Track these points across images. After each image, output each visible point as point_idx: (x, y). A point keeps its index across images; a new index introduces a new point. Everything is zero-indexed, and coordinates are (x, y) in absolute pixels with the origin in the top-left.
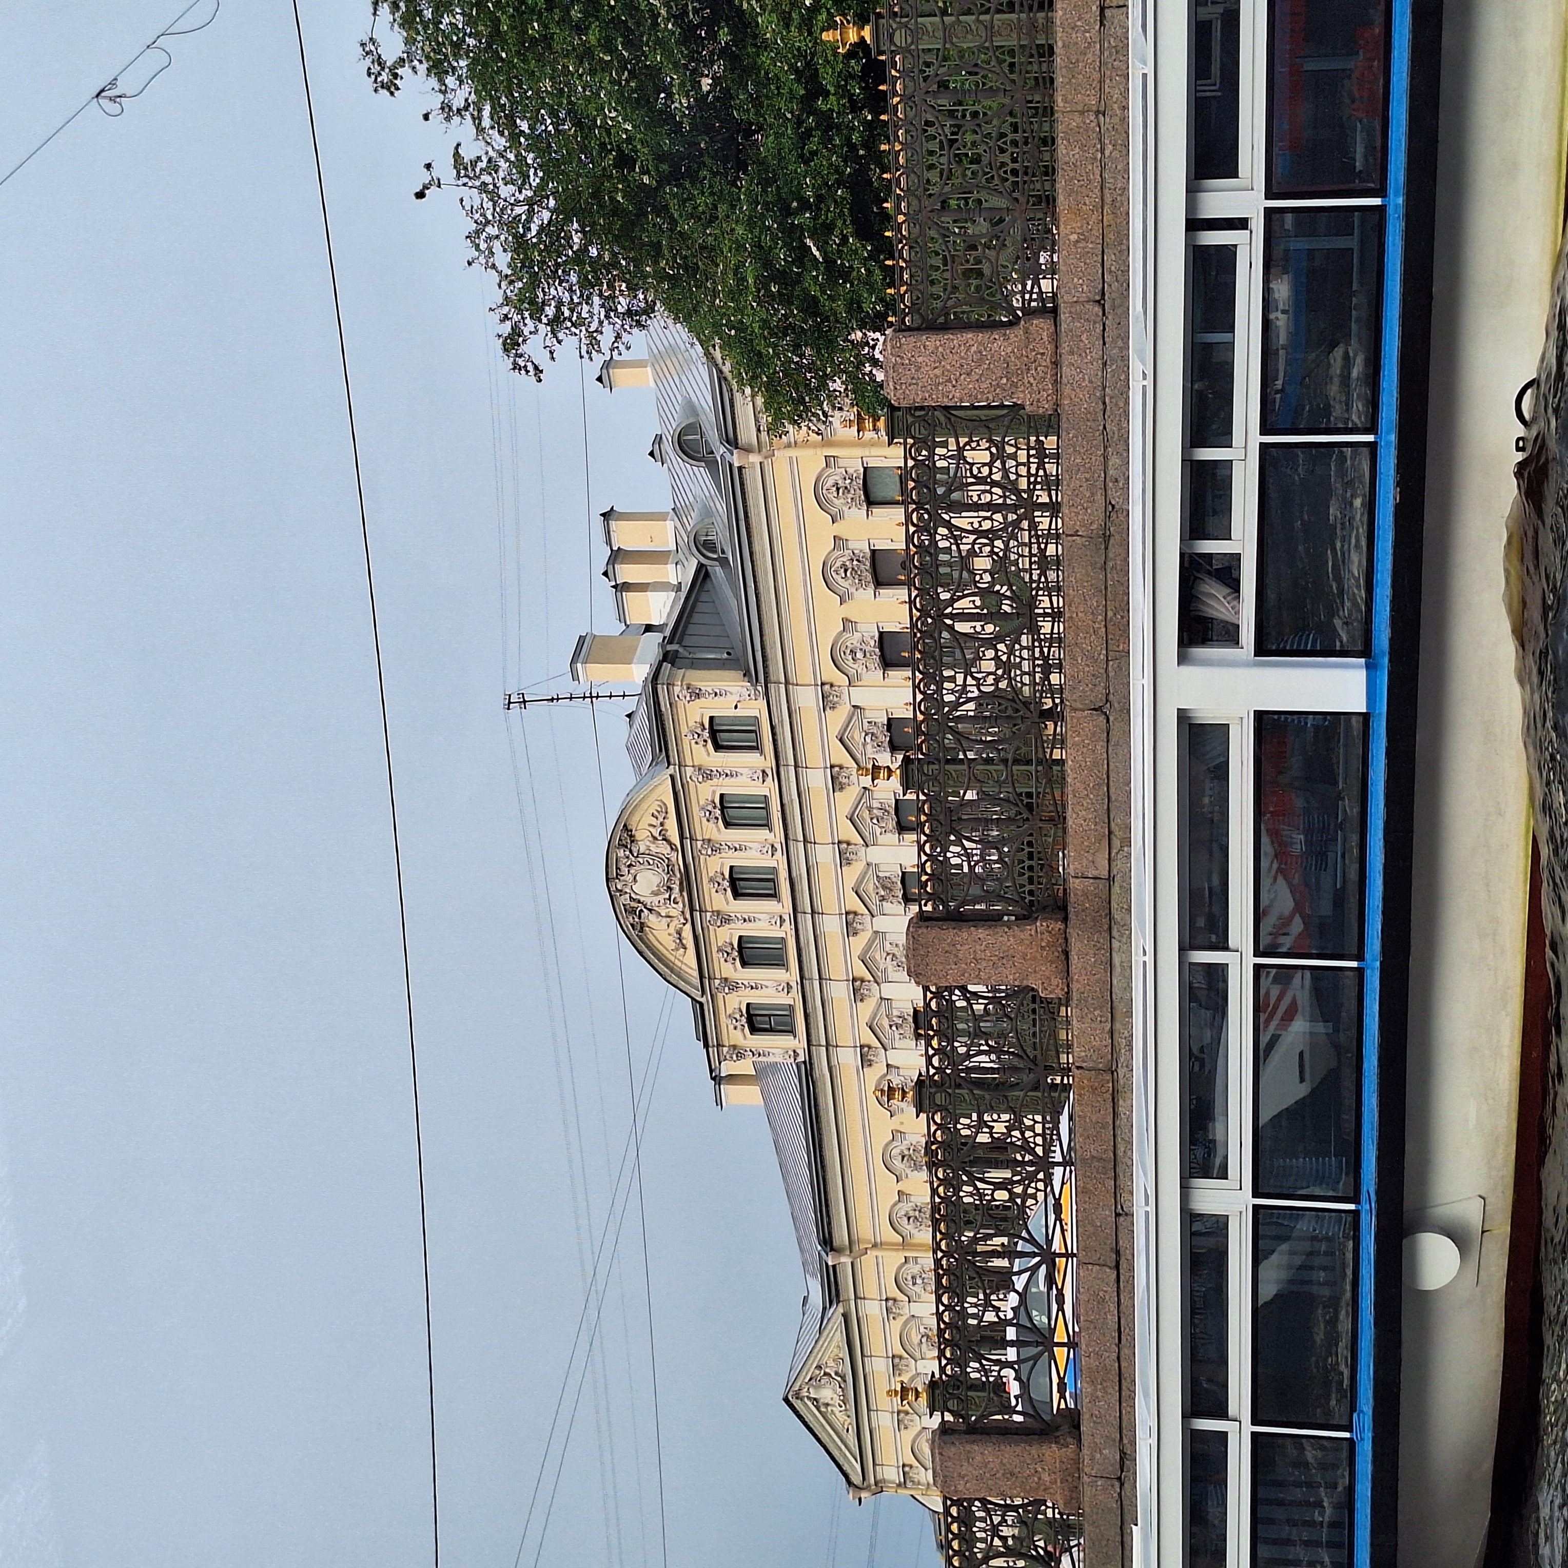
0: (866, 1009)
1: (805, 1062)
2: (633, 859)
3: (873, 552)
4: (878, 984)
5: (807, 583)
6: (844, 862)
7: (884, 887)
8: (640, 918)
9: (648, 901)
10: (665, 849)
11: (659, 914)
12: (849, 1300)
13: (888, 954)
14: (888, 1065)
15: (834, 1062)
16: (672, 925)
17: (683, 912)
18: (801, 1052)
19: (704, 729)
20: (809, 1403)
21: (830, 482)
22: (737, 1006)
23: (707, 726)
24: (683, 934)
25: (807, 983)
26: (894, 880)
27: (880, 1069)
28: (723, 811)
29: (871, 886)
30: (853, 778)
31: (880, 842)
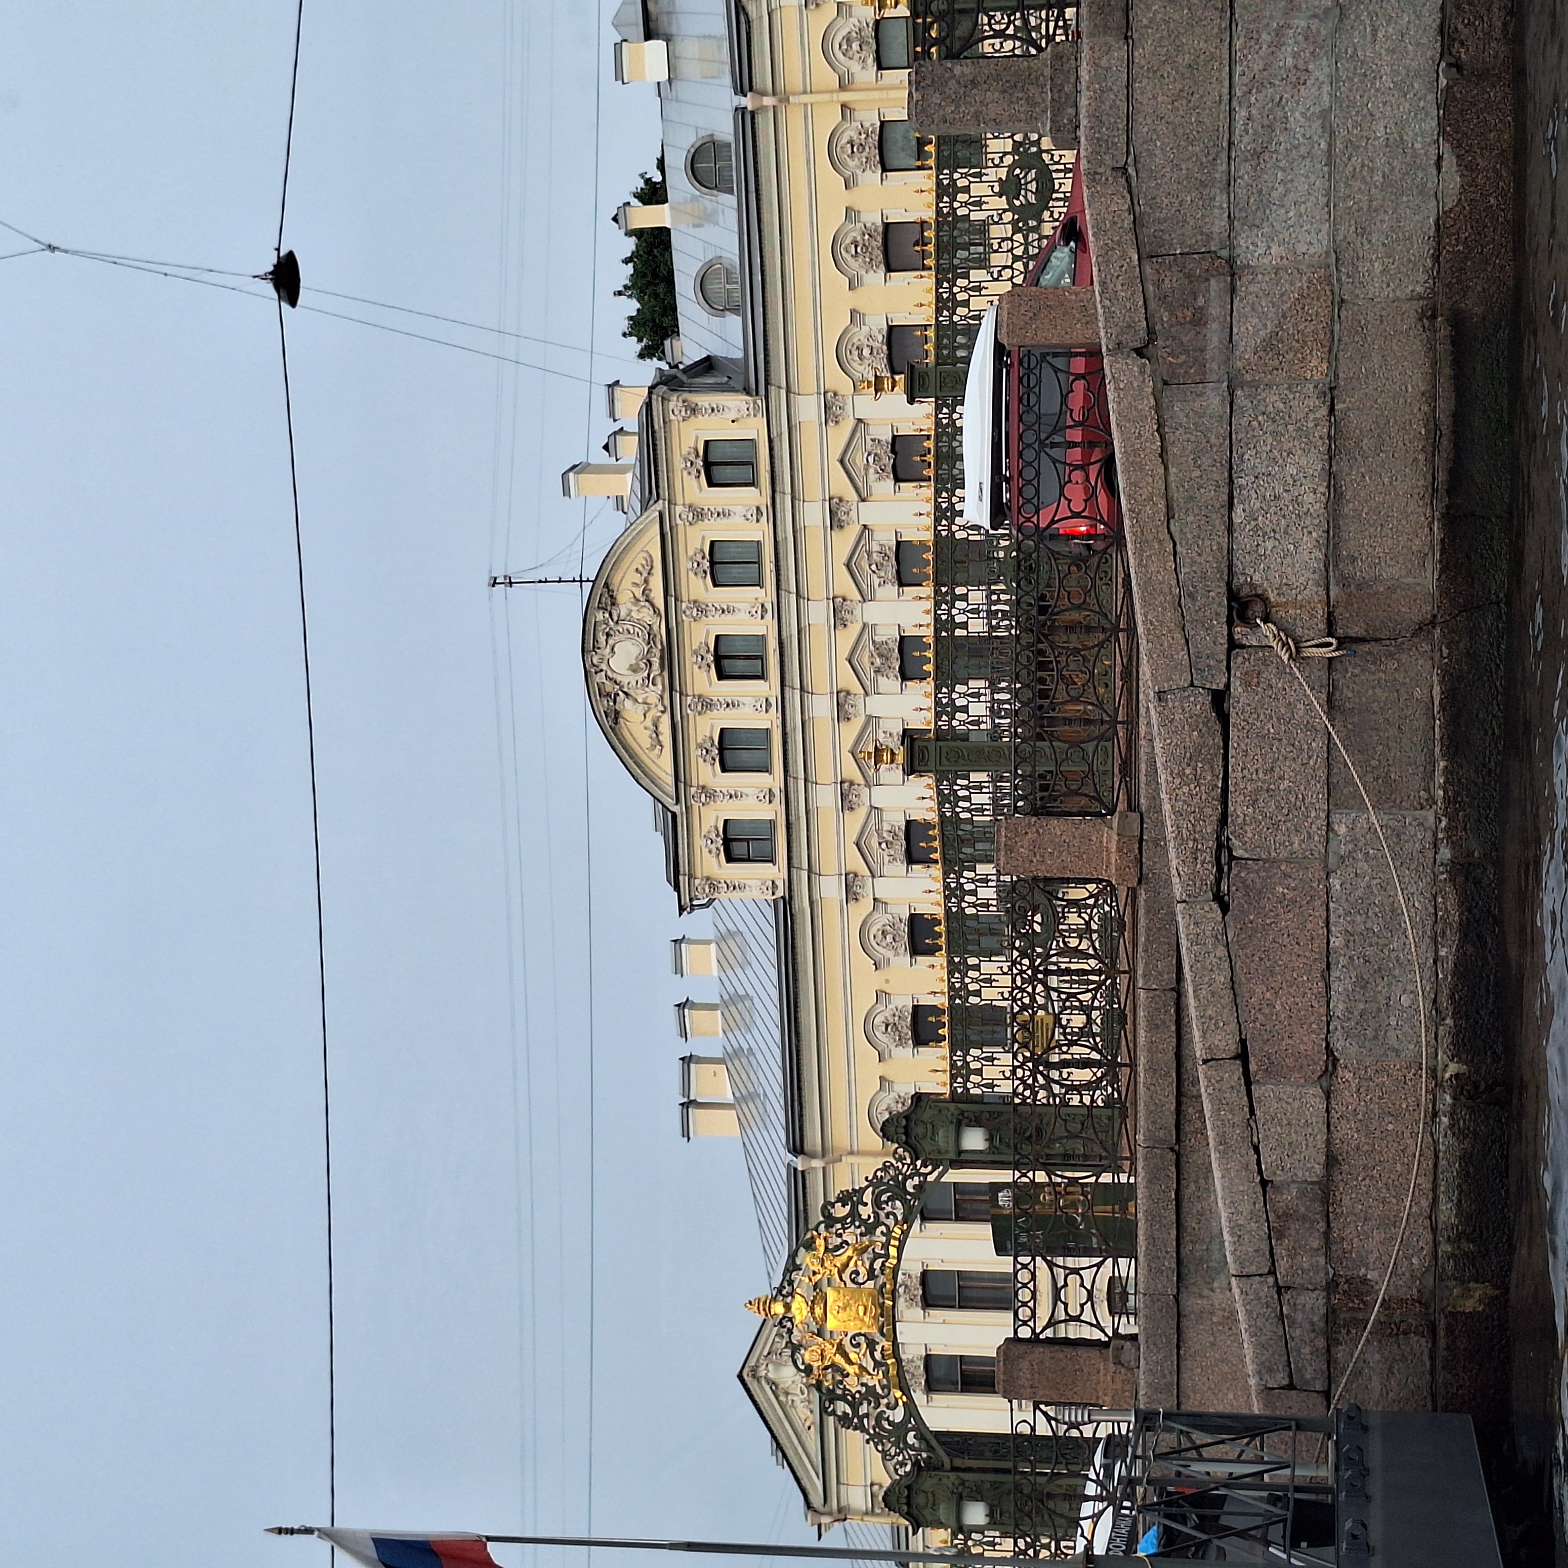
0: (855, 821)
1: (783, 898)
2: (611, 623)
3: (887, 226)
4: (869, 787)
5: (816, 265)
6: (838, 622)
7: (880, 655)
8: (615, 702)
9: (625, 681)
10: (647, 615)
11: (636, 700)
14: (875, 899)
15: (816, 896)
16: (650, 716)
17: (662, 697)
18: (780, 884)
19: (697, 456)
20: (767, 1388)
21: (845, 140)
22: (713, 824)
23: (701, 453)
24: (661, 729)
25: (791, 781)
26: (891, 645)
27: (866, 904)
28: (712, 563)
29: (866, 655)
30: (853, 514)
31: (878, 596)
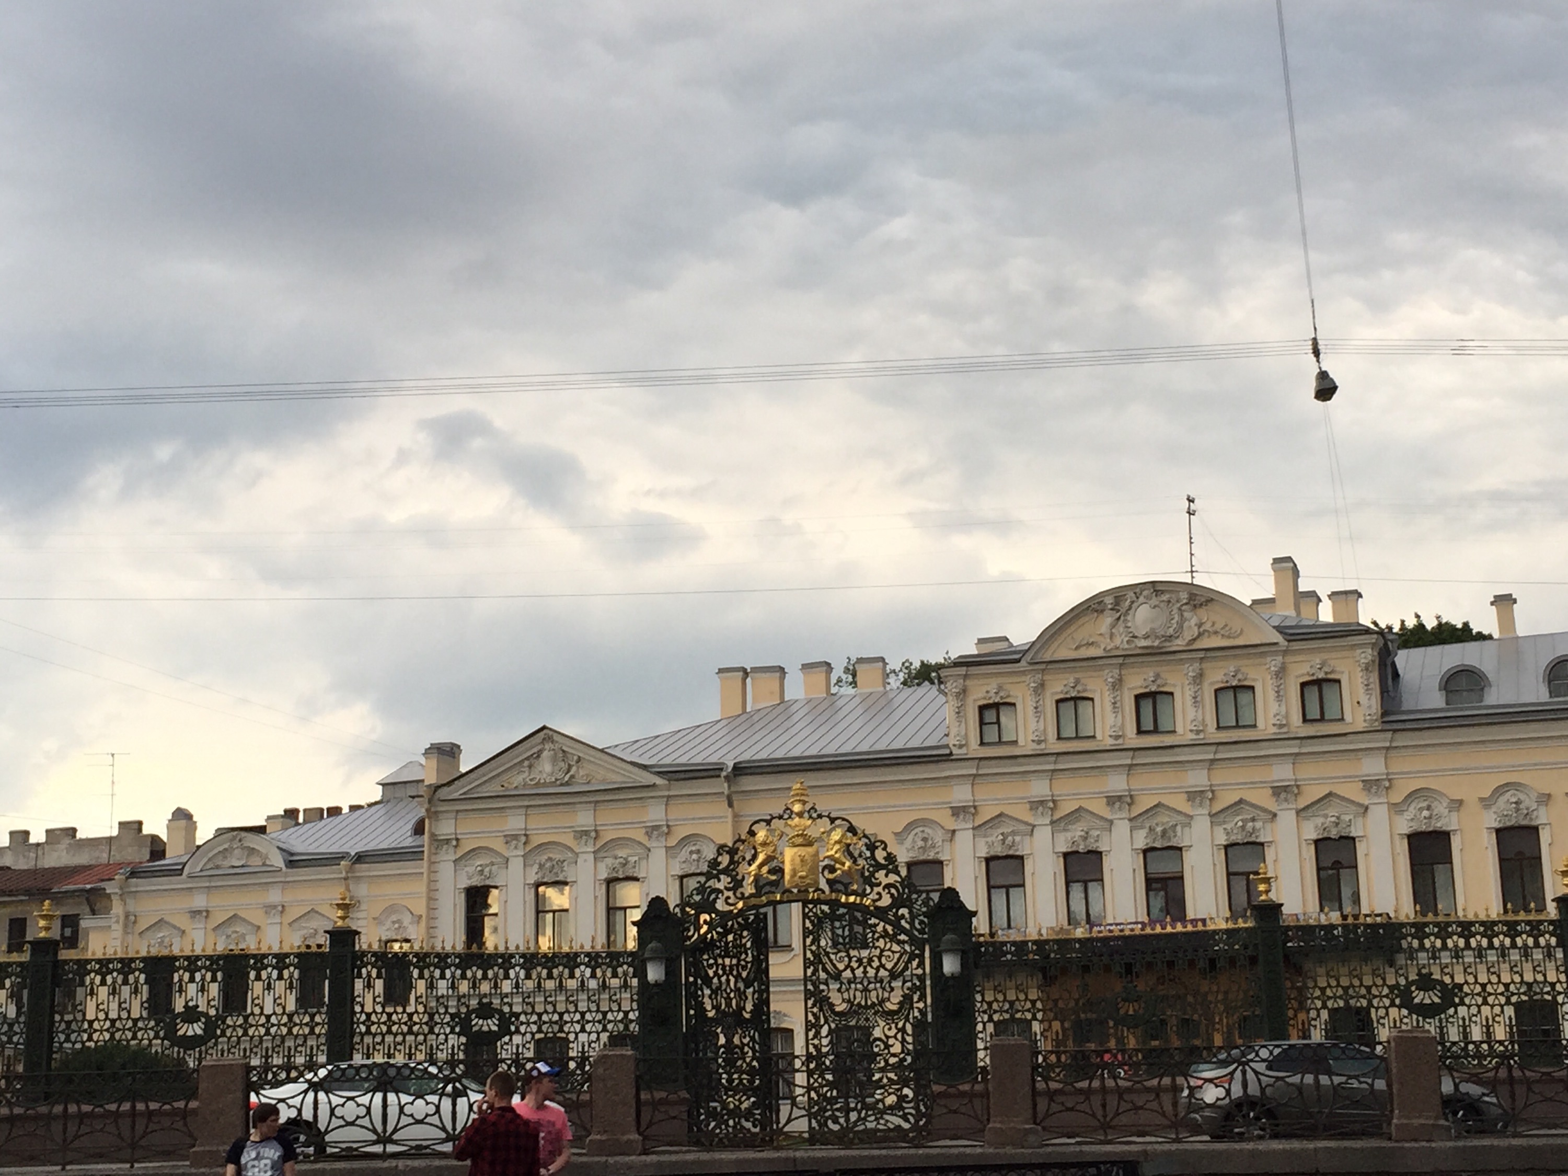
0: (1021, 812)
1: (951, 754)
2: (1179, 605)
3: (1536, 829)
4: (1050, 824)
5: (1498, 769)
6: (1191, 795)
7: (1164, 832)
8: (1112, 610)
9: (1130, 617)
10: (1188, 635)
11: (1113, 627)
12: (669, 790)
13: (1087, 833)
14: (954, 831)
15: (953, 782)
16: (1101, 639)
17: (1117, 648)
18: (964, 751)
19: (1327, 673)
20: (535, 750)
22: (1012, 693)
23: (1330, 676)
24: (1090, 648)
25: (1053, 758)
26: (1174, 839)
27: (950, 824)
28: (1235, 688)
29: (1166, 819)
30: (1285, 805)
31: (1216, 828)
